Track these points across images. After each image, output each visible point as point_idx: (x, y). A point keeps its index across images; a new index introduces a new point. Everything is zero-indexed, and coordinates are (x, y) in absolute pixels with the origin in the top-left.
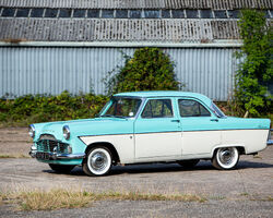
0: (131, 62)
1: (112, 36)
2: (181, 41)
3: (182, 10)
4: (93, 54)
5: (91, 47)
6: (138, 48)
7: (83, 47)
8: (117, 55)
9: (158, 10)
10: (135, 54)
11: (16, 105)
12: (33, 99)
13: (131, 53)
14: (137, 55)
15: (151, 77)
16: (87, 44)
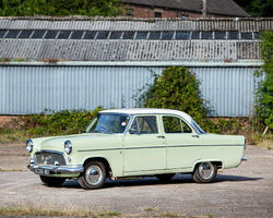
0: (159, 80)
1: (143, 56)
2: (207, 61)
3: (211, 31)
4: (124, 72)
5: (123, 66)
6: (167, 67)
7: (116, 66)
8: (147, 73)
9: (189, 32)
10: (163, 73)
11: (53, 120)
12: (69, 114)
13: (160, 72)
14: (165, 73)
15: (177, 94)
16: (119, 63)
